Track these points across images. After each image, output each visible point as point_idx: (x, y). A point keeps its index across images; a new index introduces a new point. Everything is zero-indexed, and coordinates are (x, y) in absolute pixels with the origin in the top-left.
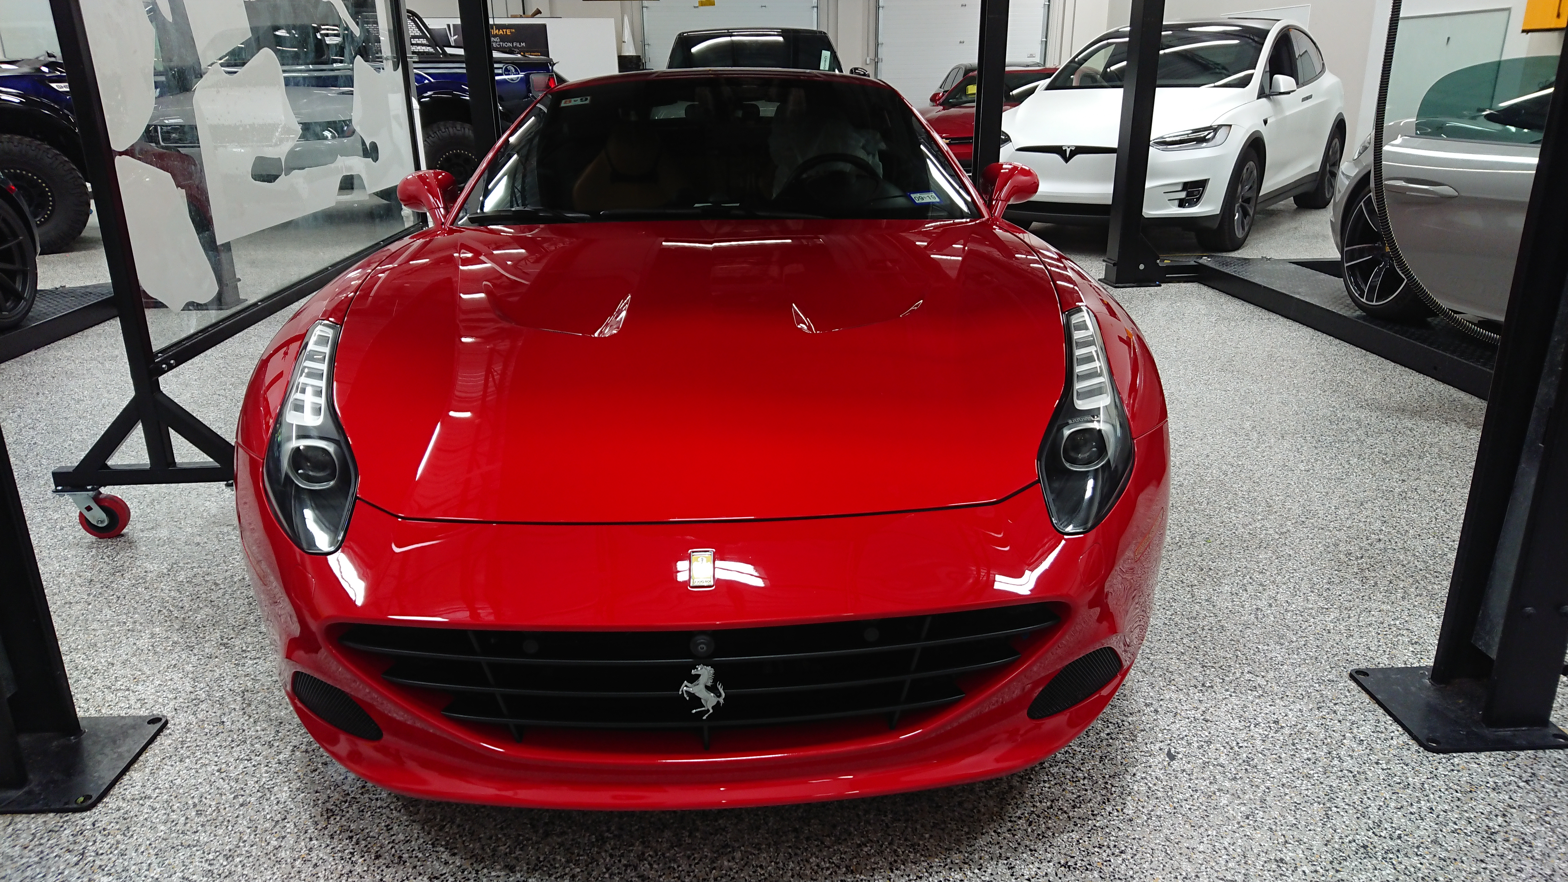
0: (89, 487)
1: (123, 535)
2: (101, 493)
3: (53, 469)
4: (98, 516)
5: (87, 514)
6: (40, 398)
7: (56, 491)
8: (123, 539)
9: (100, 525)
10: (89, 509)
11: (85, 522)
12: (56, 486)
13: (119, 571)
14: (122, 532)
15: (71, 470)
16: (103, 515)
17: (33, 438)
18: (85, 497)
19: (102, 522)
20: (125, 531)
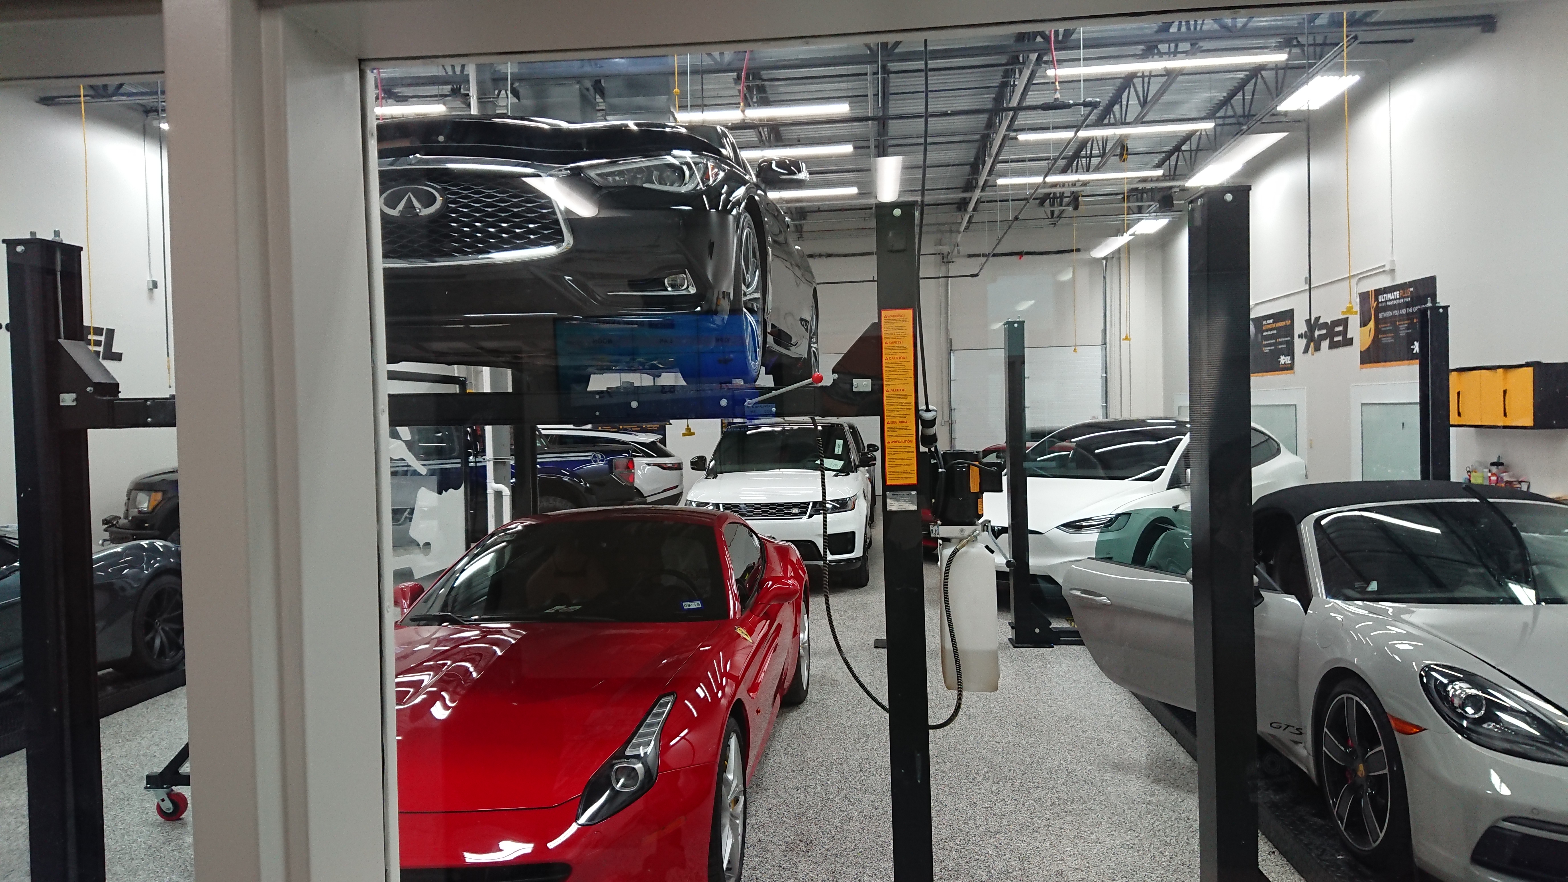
0: (165, 786)
1: (180, 819)
2: (172, 790)
3: (148, 773)
4: (168, 806)
5: (162, 804)
6: (171, 723)
7: (146, 788)
8: (180, 822)
9: (167, 812)
10: (163, 800)
11: (159, 808)
12: (147, 784)
13: (168, 842)
14: (181, 817)
15: (156, 774)
16: (170, 805)
17: (155, 752)
18: (162, 793)
19: (169, 809)
20: (183, 816)
